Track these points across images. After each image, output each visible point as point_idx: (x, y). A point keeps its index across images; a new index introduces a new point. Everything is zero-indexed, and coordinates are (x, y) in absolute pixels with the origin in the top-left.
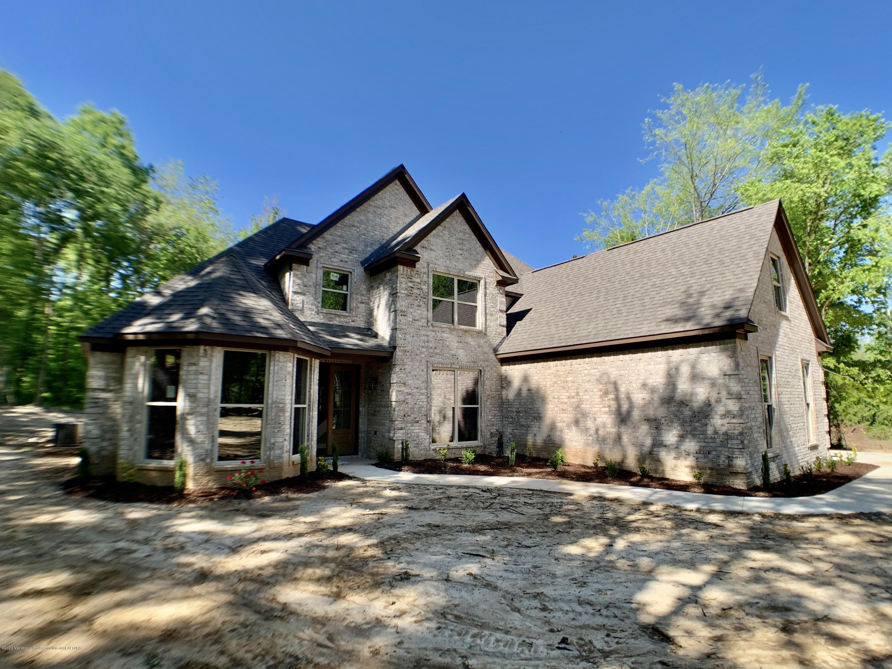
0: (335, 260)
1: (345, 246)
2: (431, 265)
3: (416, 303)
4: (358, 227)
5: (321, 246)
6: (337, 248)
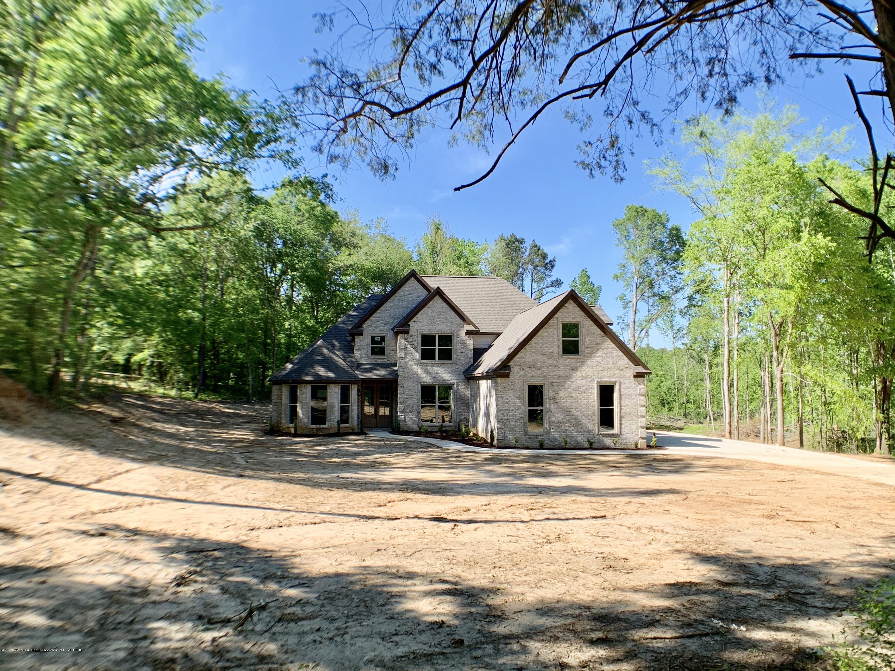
0: (377, 330)
1: (382, 322)
2: (419, 330)
3: (410, 352)
5: (369, 325)
6: (377, 324)
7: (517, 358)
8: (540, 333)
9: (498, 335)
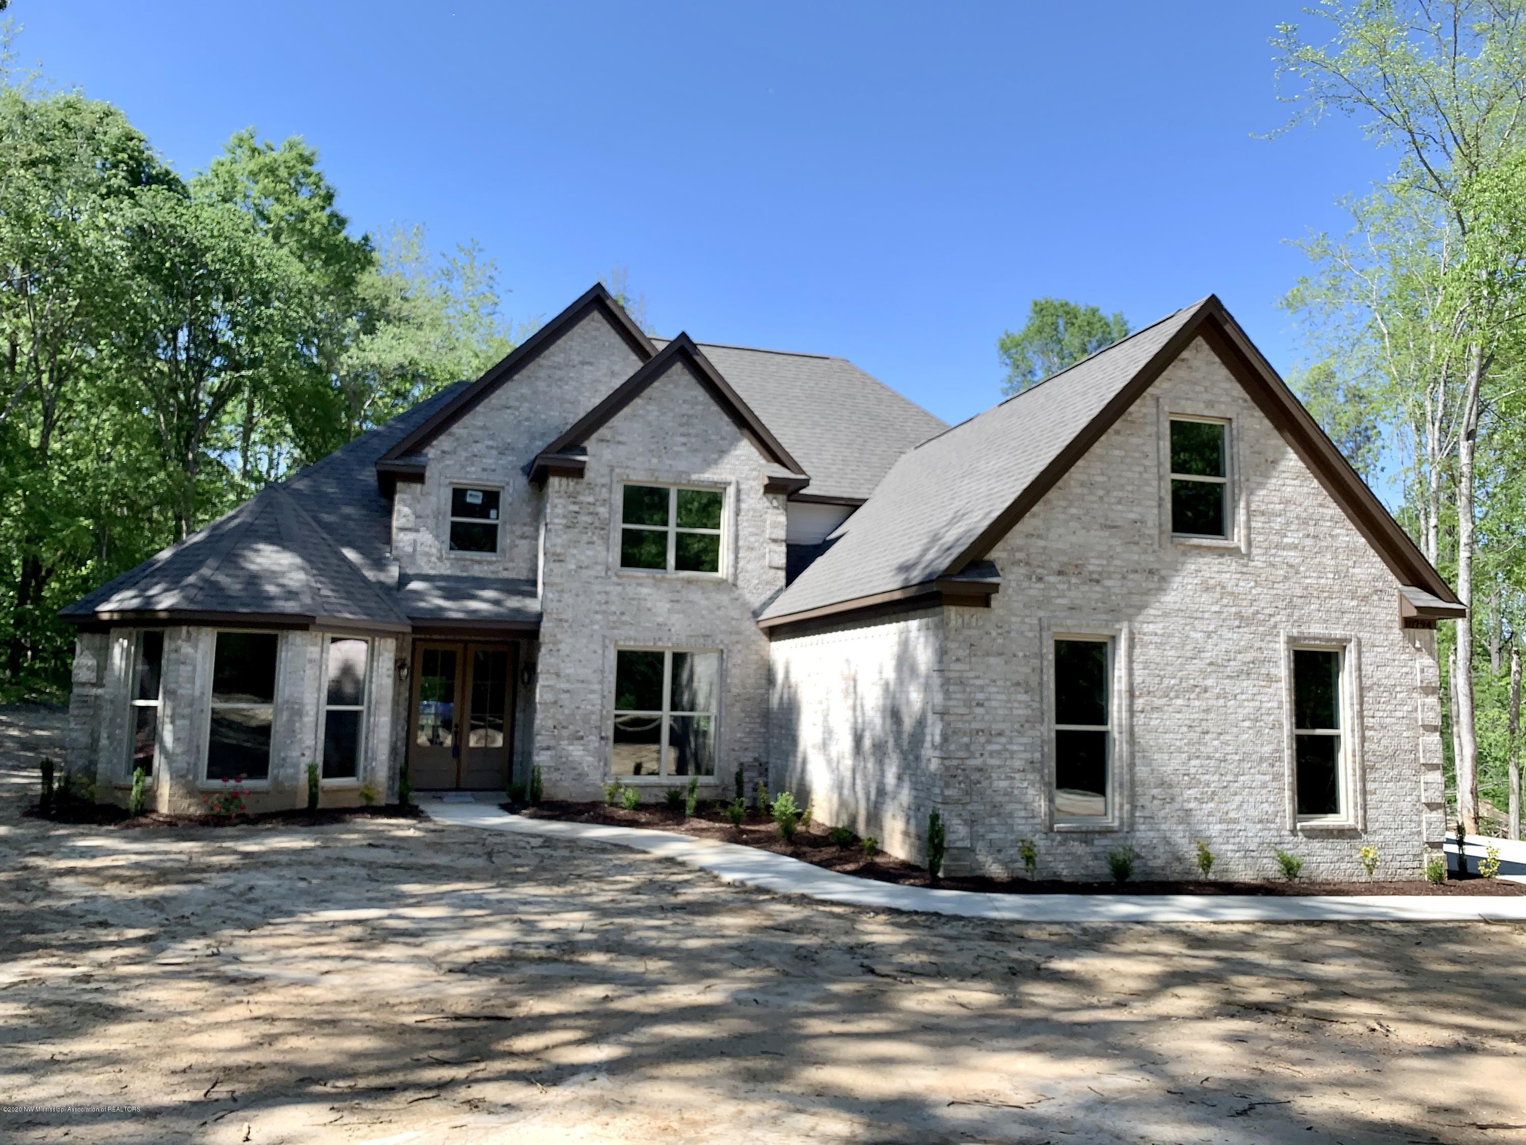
0: (473, 469)
1: (491, 443)
2: (617, 470)
3: (585, 538)
4: (517, 408)
5: (446, 449)
6: (476, 448)
7: (1017, 535)
8: (1097, 448)
9: (853, 506)
